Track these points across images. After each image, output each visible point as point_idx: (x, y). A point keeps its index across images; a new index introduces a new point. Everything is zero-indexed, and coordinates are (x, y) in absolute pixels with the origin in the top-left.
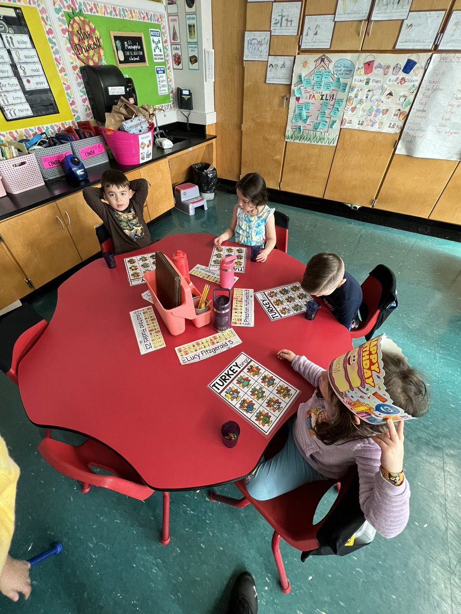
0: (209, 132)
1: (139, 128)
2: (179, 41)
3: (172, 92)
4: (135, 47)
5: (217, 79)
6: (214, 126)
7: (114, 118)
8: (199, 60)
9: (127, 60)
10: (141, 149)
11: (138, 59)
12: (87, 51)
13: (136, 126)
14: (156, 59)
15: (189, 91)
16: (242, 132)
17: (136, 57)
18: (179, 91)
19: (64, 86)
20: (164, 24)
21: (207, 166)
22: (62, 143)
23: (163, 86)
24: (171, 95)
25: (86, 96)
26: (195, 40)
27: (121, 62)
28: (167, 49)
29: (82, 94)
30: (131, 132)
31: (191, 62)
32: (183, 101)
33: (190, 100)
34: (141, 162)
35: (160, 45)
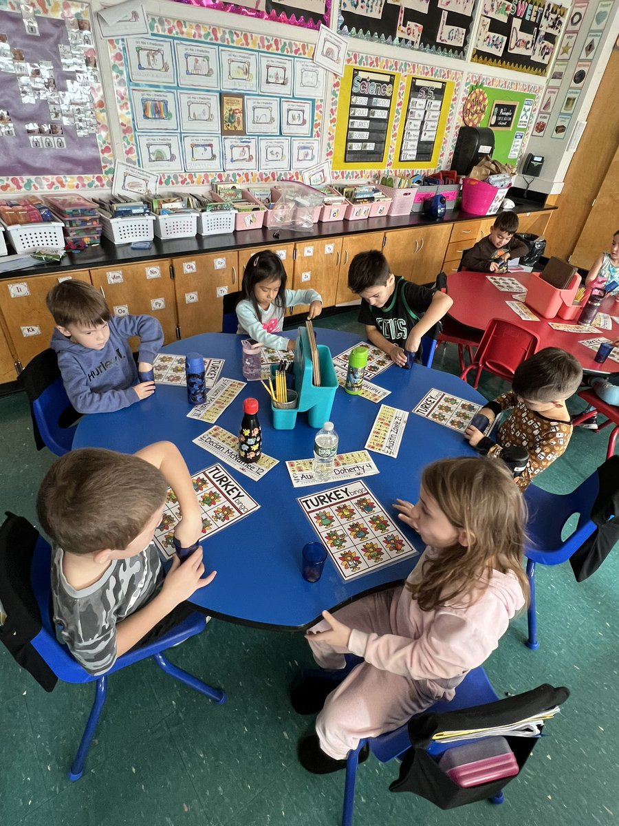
0: (549, 202)
1: (503, 183)
2: (550, 111)
3: (520, 157)
4: (507, 114)
5: (579, 150)
6: (556, 198)
7: (480, 171)
8: (567, 131)
9: (496, 125)
10: (494, 202)
11: (505, 124)
12: (473, 115)
13: (501, 181)
14: (520, 125)
15: (543, 158)
16: (591, 207)
17: (504, 121)
18: (531, 157)
19: (444, 141)
20: (540, 94)
21: (534, 237)
22: (429, 185)
23: (515, 150)
24: (519, 159)
25: (453, 151)
26: (571, 112)
27: (491, 125)
28: (533, 117)
29: (452, 148)
30: (495, 185)
31: (556, 131)
32: (530, 167)
33: (539, 167)
34: (488, 214)
35: (528, 113)
